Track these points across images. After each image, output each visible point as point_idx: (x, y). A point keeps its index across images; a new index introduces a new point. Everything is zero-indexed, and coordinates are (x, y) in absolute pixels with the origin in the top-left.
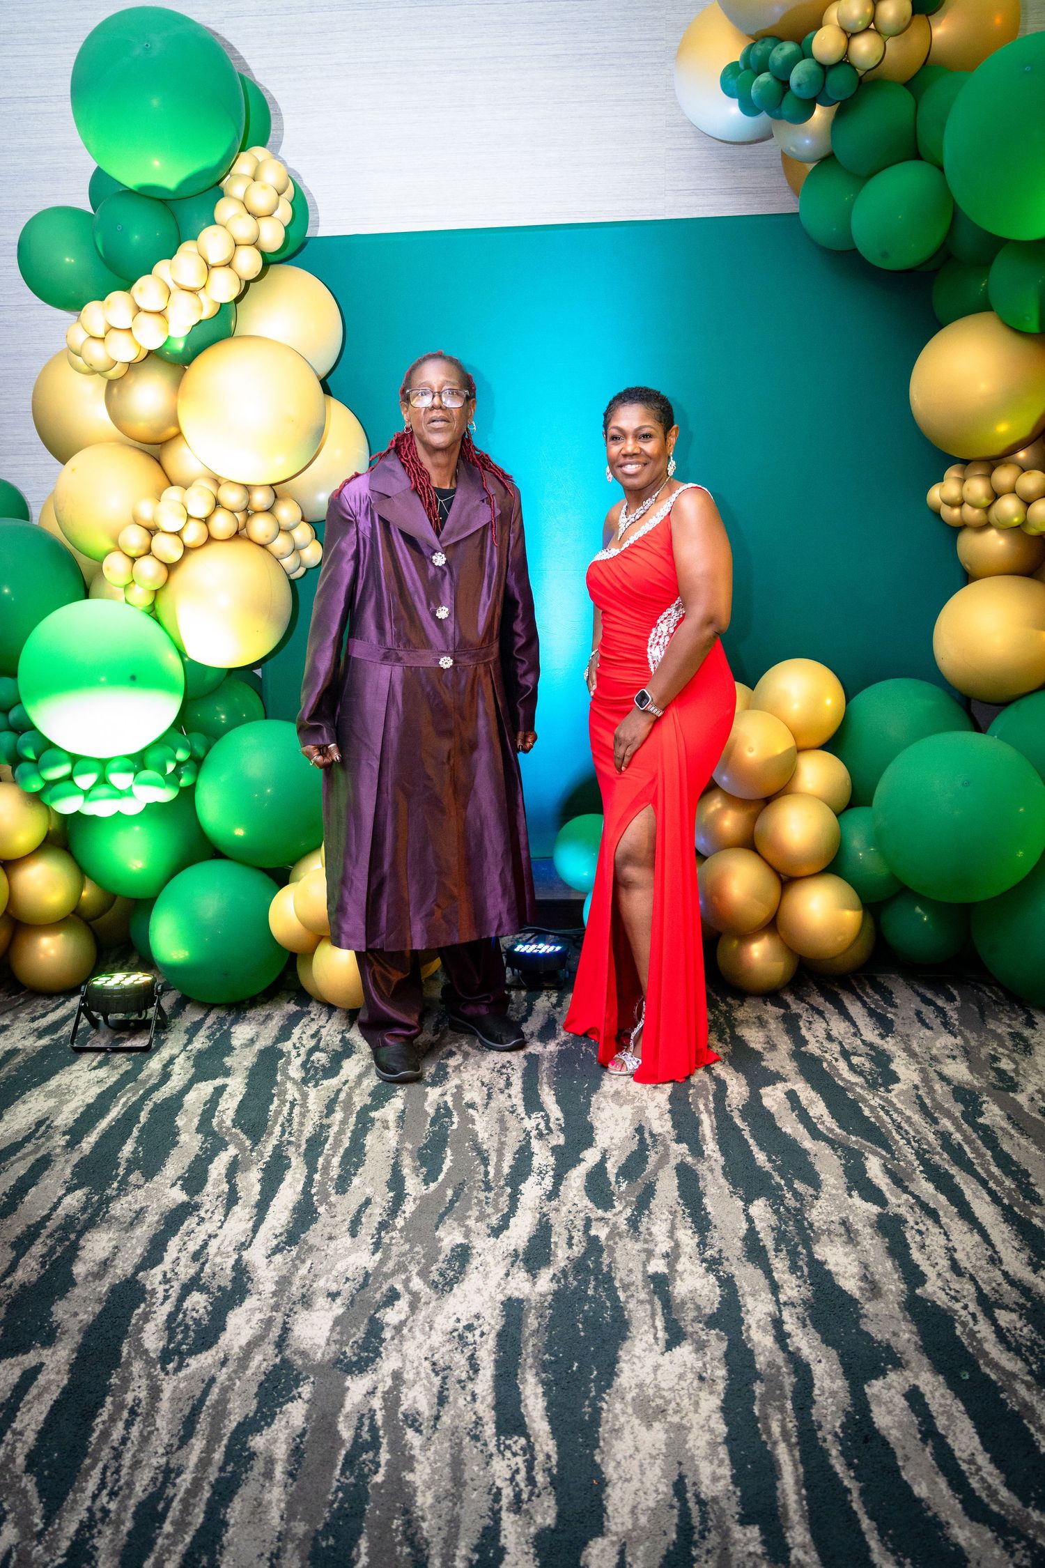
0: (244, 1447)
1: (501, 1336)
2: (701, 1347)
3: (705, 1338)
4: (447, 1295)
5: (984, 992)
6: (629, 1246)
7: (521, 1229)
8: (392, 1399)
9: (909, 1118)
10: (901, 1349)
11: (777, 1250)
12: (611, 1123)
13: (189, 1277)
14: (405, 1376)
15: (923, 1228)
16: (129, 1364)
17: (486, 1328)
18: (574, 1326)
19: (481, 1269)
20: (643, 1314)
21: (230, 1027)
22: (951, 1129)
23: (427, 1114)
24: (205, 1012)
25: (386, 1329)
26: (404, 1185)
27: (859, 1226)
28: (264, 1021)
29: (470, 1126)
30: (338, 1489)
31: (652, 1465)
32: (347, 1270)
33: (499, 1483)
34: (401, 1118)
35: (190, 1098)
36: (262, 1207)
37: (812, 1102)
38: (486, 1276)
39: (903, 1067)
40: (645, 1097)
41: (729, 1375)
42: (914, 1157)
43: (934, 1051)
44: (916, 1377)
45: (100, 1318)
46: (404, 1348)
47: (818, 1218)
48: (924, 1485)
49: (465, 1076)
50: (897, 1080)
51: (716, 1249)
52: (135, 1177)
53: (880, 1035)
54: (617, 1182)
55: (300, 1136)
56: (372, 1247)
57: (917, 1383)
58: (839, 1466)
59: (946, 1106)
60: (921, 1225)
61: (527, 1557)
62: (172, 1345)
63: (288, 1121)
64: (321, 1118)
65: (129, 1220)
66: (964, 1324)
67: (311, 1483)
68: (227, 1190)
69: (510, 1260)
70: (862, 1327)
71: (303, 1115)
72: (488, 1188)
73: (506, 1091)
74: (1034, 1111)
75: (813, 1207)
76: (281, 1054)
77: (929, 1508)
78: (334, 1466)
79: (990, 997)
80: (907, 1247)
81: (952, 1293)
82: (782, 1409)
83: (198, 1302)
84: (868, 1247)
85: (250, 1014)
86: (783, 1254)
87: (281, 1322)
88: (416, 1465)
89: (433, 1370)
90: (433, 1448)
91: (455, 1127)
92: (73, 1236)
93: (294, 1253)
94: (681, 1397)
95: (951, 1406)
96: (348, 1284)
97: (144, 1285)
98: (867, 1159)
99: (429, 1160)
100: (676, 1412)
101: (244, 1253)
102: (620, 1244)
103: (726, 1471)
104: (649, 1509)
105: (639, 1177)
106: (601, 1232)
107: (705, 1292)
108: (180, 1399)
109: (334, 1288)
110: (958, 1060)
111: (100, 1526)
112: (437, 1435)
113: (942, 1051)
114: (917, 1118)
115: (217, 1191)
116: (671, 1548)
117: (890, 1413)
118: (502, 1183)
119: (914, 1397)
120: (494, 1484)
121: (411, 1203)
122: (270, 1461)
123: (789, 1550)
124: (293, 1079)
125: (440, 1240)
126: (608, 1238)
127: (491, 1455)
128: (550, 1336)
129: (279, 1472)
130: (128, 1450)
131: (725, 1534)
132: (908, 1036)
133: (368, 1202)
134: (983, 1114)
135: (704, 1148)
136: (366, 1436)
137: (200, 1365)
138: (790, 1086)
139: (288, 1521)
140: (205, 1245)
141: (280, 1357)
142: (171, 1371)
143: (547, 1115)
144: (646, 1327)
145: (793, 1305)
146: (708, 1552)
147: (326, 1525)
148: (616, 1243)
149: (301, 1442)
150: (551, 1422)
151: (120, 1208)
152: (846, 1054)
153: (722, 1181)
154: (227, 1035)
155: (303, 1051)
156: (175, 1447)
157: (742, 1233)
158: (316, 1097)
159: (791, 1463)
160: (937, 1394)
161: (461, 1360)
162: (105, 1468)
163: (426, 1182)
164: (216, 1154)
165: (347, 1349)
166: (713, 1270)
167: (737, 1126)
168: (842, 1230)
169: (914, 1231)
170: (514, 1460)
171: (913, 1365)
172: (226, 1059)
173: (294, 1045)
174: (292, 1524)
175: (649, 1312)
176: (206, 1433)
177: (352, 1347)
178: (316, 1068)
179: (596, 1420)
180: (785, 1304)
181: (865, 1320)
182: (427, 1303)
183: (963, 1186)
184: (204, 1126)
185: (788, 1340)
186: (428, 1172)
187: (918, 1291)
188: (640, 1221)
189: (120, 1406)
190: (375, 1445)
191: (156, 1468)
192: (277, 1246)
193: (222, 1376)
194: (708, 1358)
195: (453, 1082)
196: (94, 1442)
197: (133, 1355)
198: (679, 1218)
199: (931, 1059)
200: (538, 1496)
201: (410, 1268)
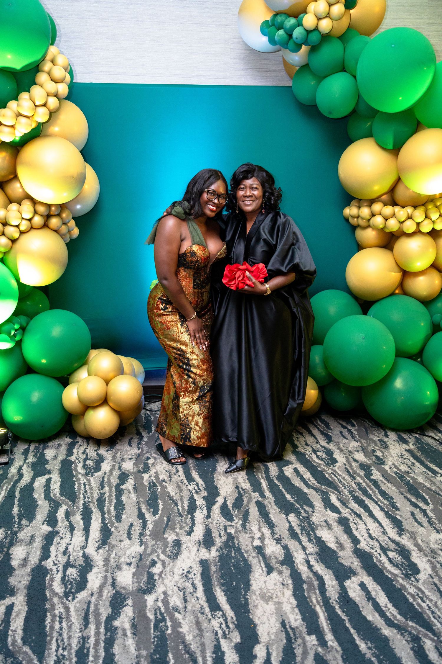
0: (112, 626)
1: (202, 574)
2: (280, 573)
3: (281, 569)
4: (176, 560)
6: (244, 535)
7: (199, 532)
8: (166, 602)
9: (344, 477)
10: (355, 569)
11: (302, 534)
12: (225, 485)
13: (65, 562)
14: (168, 593)
15: (356, 522)
16: (51, 599)
17: (195, 572)
18: (230, 568)
19: (187, 549)
20: (256, 562)
21: (43, 451)
22: (361, 481)
23: (146, 486)
24: (28, 444)
25: (155, 575)
26: (145, 517)
27: (332, 522)
29: (166, 490)
30: (154, 637)
31: (272, 617)
32: (132, 554)
33: (216, 629)
34: (135, 488)
35: (36, 484)
36: (87, 530)
38: (190, 551)
41: (293, 582)
43: (350, 449)
44: (362, 578)
45: (31, 582)
46: (165, 582)
47: (315, 520)
48: (370, 616)
49: (158, 468)
50: (337, 462)
51: (278, 535)
52: (24, 522)
53: (327, 442)
54: (233, 510)
56: (139, 543)
57: (363, 580)
58: (339, 612)
61: (233, 654)
62: (67, 590)
63: (85, 492)
65: (29, 541)
66: (377, 558)
67: (143, 636)
68: (68, 524)
69: (197, 545)
70: (340, 561)
71: (91, 489)
73: (177, 474)
74: (392, 473)
76: (71, 462)
77: (373, 624)
78: (150, 629)
80: (351, 529)
81: (371, 546)
82: (315, 593)
83: (72, 572)
84: (336, 530)
86: (305, 535)
87: (111, 576)
88: (182, 625)
89: (179, 590)
90: (187, 619)
91: (159, 490)
92: (5, 550)
93: (107, 548)
94: (277, 592)
95: (376, 588)
96: (134, 559)
97: (46, 567)
98: (330, 495)
99: (153, 505)
100: (276, 598)
101: (85, 550)
102: (240, 535)
103: (299, 617)
104: (274, 633)
106: (232, 531)
107: (278, 552)
108: (78, 611)
109: (128, 561)
110: (360, 452)
111: (63, 661)
112: (187, 614)
113: (353, 449)
114: (347, 477)
115: (64, 525)
116: (285, 645)
117: (355, 592)
118: (186, 513)
119: (362, 585)
120: (214, 629)
121: (151, 524)
122: (124, 630)
123: (327, 642)
124: (81, 473)
125: (167, 538)
126: (235, 532)
127: (210, 619)
128: (222, 573)
129: (129, 633)
130: (64, 632)
131: (303, 639)
132: (338, 442)
133: (132, 525)
134: (373, 475)
136: (159, 617)
137: (82, 597)
138: (294, 466)
139: (138, 651)
140: (67, 548)
141: (115, 590)
142: (71, 600)
143: (197, 483)
144: (258, 567)
145: (312, 554)
146: (299, 645)
147: (154, 650)
148: (239, 535)
149: (134, 622)
150: (230, 605)
151: (22, 535)
152: (315, 451)
153: (275, 507)
154: (43, 455)
155: (81, 460)
156: (83, 629)
157: (287, 527)
158: (94, 481)
159: (322, 612)
160: (371, 584)
161: (188, 585)
162: (57, 640)
164: (58, 509)
165: (142, 585)
166: (279, 543)
168: (325, 524)
169: (353, 523)
170: (219, 620)
171: (360, 574)
172: (47, 466)
173: (76, 458)
174: (140, 652)
175: (258, 561)
176: (94, 622)
177: (143, 584)
178: (90, 468)
179: (247, 603)
180: (309, 554)
181: (340, 558)
182: (169, 564)
183: (369, 505)
184: (47, 496)
185: (313, 568)
187: (358, 546)
188: (246, 525)
189: (54, 616)
190: (164, 620)
191: (78, 638)
192: (99, 546)
193: (93, 600)
194: (284, 577)
195: (153, 471)
196: (48, 630)
197: (52, 595)
198: (261, 523)
200: (232, 632)
201: (158, 550)
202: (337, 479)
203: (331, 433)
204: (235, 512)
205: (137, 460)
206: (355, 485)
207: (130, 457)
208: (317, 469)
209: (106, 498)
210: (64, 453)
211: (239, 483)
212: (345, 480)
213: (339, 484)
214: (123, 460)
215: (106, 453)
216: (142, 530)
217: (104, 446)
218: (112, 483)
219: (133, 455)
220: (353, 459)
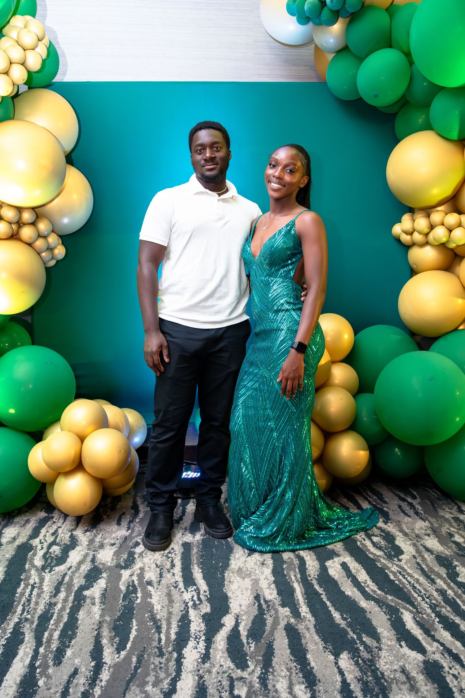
5: (430, 492)
12: (239, 593)
15: (456, 673)
22: (445, 587)
23: (121, 591)
26: (102, 654)
27: (414, 674)
28: (24, 524)
34: (104, 595)
37: (358, 571)
39: (403, 543)
40: (257, 572)
42: (431, 611)
43: (417, 532)
47: (385, 668)
49: (146, 560)
50: (402, 553)
53: (383, 521)
54: (248, 643)
55: (34, 614)
59: (436, 570)
60: (453, 669)
64: (51, 597)
71: (39, 596)
72: (161, 654)
73: (172, 571)
75: (380, 658)
79: (434, 495)
85: (16, 520)
91: (139, 601)
105: (261, 637)
110: (432, 537)
114: (422, 579)
121: (107, 672)
132: (399, 521)
133: (76, 672)
134: (459, 574)
135: (300, 609)
143: (198, 589)
153: (316, 637)
155: (45, 545)
157: (338, 685)
163: (118, 651)
167: (317, 592)
168: (404, 678)
169: (451, 676)
173: (40, 541)
178: (52, 558)
186: (120, 641)
188: (267, 679)
195: (138, 565)
198: (294, 674)
199: (416, 536)
202: (407, 583)
203: (388, 508)
204: (250, 647)
205: (120, 547)
206: (436, 593)
207: (112, 542)
208: (376, 564)
209: (54, 613)
210: (28, 534)
211: (262, 589)
212: (420, 584)
213: (413, 592)
214: (102, 546)
215: (83, 535)
216: (90, 684)
217: (84, 524)
218: (74, 585)
219: (118, 539)
220: (425, 547)
